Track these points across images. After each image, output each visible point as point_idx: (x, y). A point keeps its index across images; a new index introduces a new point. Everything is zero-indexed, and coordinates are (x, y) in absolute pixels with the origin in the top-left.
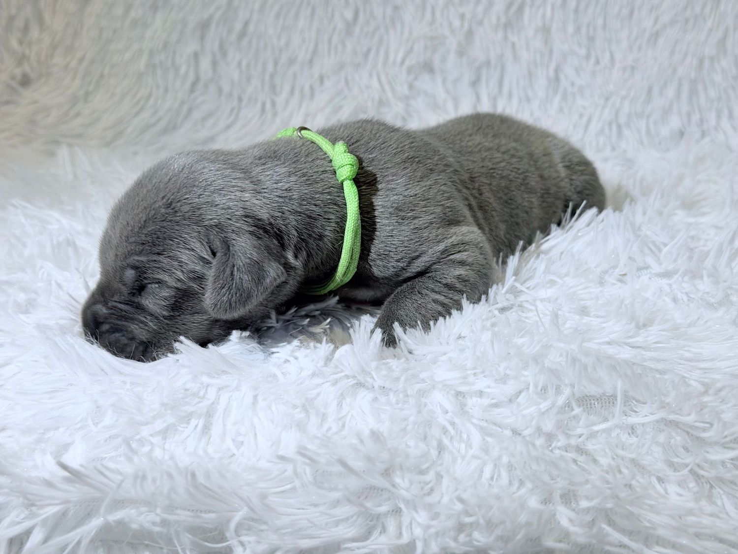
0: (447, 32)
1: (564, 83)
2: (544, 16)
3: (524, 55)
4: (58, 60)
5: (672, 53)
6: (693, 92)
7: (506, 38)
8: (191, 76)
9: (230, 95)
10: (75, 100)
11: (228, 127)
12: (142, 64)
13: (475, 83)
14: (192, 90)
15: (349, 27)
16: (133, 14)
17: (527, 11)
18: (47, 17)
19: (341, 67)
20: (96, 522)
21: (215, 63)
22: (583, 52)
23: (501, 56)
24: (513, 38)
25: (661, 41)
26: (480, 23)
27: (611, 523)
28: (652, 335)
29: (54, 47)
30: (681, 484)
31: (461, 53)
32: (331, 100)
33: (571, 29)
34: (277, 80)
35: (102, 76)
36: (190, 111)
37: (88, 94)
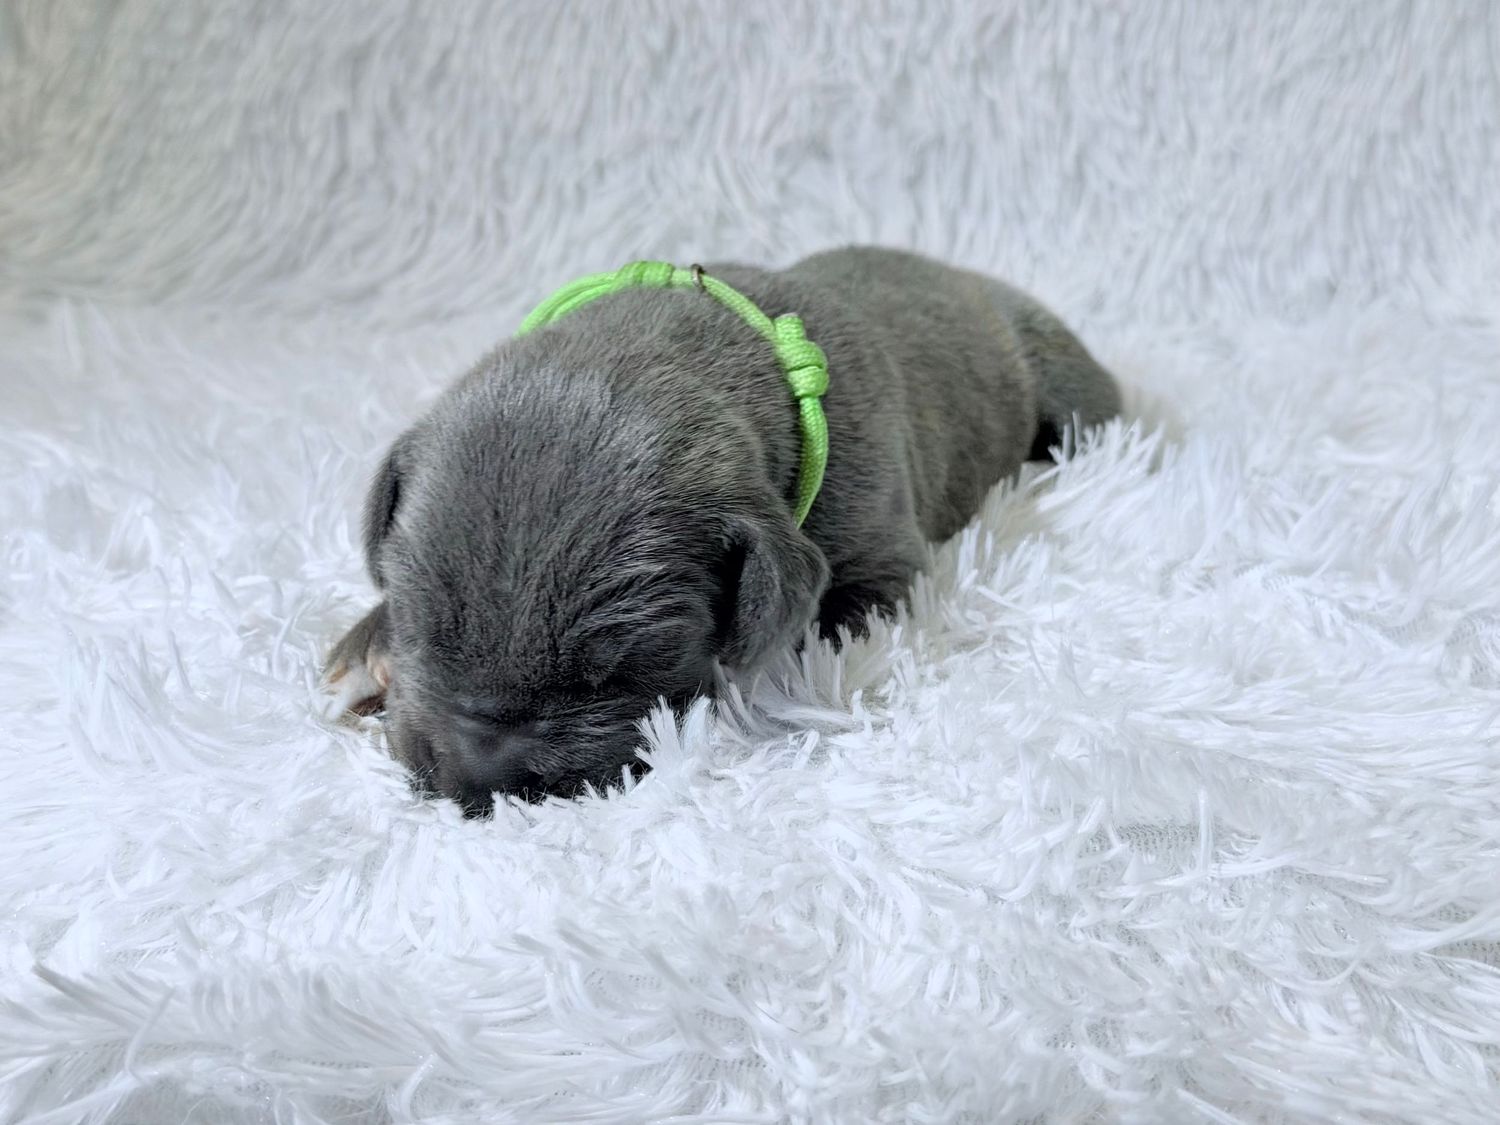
0: (856, 77)
1: (1094, 184)
2: (1054, 49)
3: (1015, 127)
4: (54, 124)
5: (1314, 123)
6: (1354, 205)
7: (976, 90)
8: (331, 159)
9: (411, 201)
10: (87, 208)
11: (407, 267)
12: (228, 135)
13: (914, 183)
14: (333, 187)
15: (658, 64)
16: (213, 30)
17: (1020, 39)
18: (32, 35)
19: (640, 144)
20: (121, 1084)
21: (379, 136)
22: (1133, 120)
23: (968, 127)
24: (989, 90)
25: (1291, 103)
26: (925, 60)
27: (1189, 1084)
28: (1267, 697)
29: (45, 97)
30: (1332, 1005)
31: (887, 118)
32: (618, 214)
33: (1108, 74)
34: (509, 171)
35: (145, 159)
36: (327, 233)
37: (114, 196)
